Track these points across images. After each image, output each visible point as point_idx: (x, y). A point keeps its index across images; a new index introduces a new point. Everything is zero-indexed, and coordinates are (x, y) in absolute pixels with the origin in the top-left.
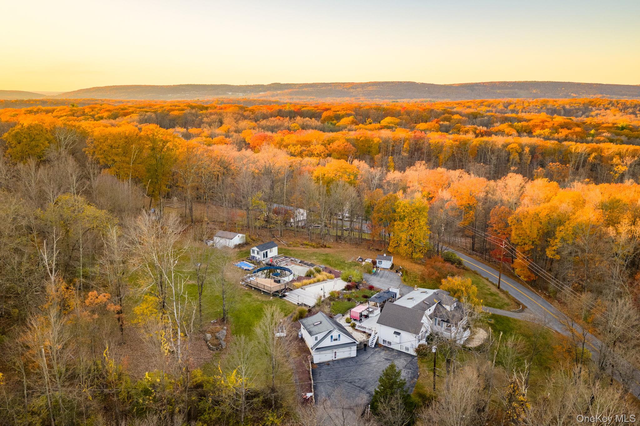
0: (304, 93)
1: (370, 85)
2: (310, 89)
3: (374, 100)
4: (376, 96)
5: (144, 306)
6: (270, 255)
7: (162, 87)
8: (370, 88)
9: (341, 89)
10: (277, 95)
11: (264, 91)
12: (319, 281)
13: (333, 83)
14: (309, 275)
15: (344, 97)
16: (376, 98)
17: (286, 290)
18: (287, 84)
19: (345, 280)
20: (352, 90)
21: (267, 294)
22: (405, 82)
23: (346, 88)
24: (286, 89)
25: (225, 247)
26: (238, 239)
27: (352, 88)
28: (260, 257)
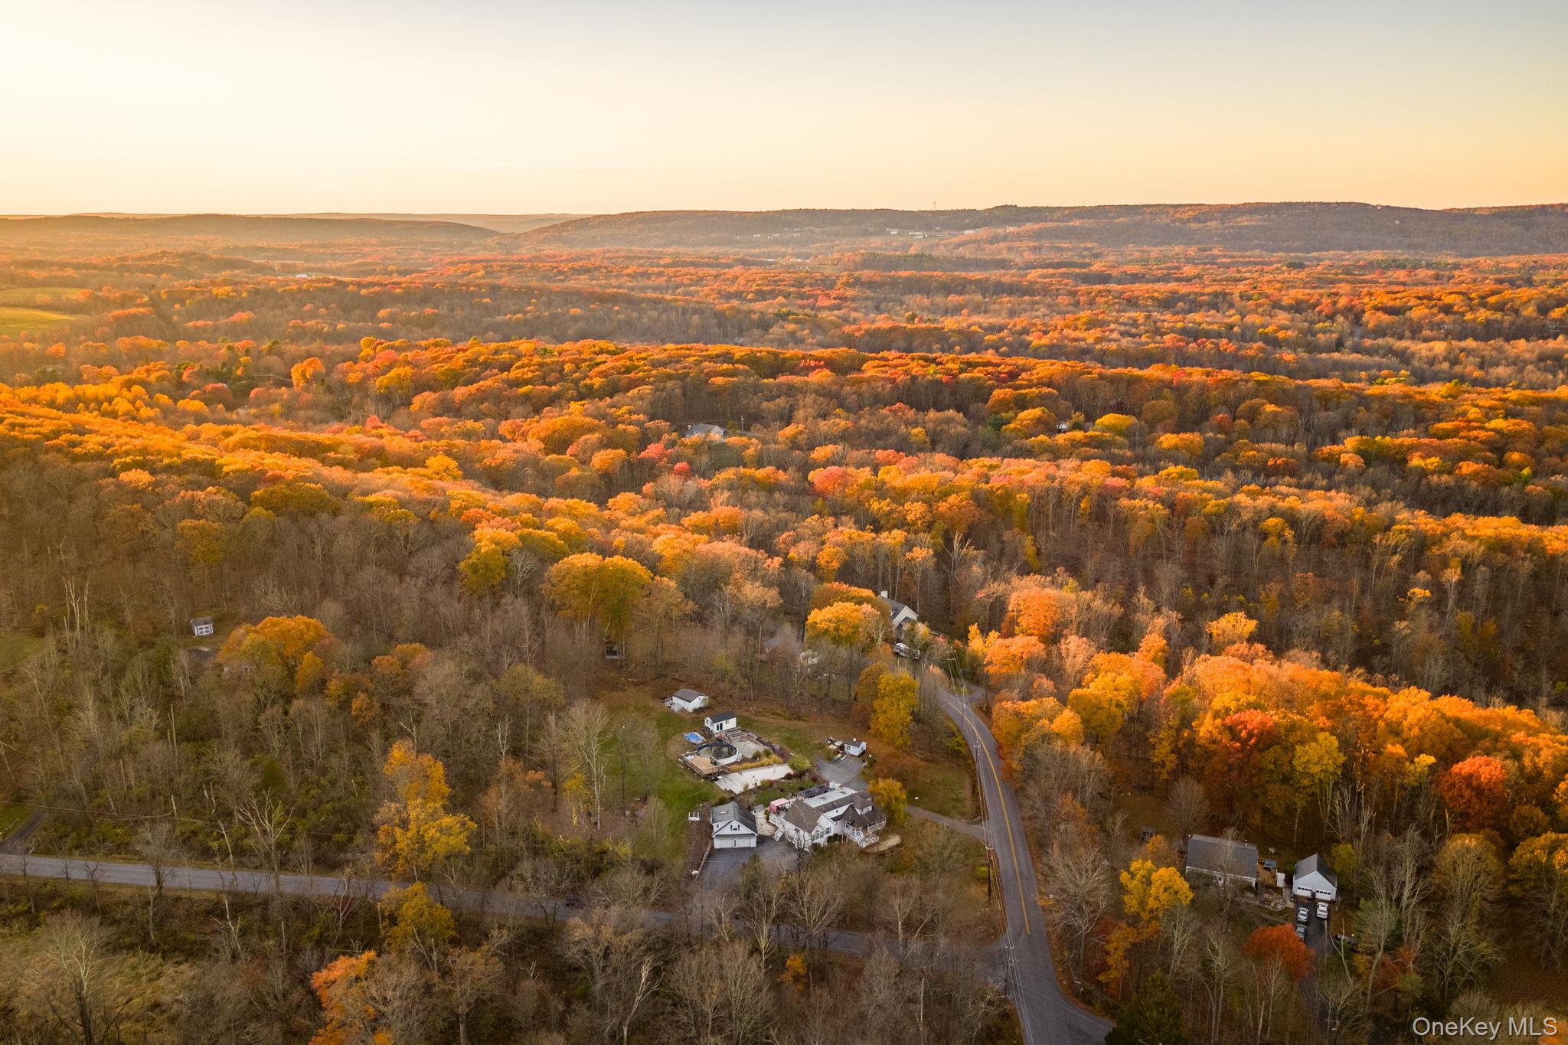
0: (1069, 233)
1: (1243, 213)
2: (1088, 223)
3: (1248, 253)
4: (1256, 242)
5: (573, 781)
6: (726, 727)
7: (742, 215)
8: (1244, 221)
9: (1166, 221)
10: (1005, 238)
11: (975, 227)
12: (762, 766)
13: (1148, 206)
14: (756, 756)
15: (1169, 244)
16: (1254, 248)
17: (720, 774)
18: (1032, 209)
19: (792, 767)
20: (1194, 225)
21: (699, 776)
22: (1338, 204)
23: (1180, 220)
24: (1028, 220)
25: (683, 710)
26: (698, 702)
27: (1196, 219)
28: (714, 728)
